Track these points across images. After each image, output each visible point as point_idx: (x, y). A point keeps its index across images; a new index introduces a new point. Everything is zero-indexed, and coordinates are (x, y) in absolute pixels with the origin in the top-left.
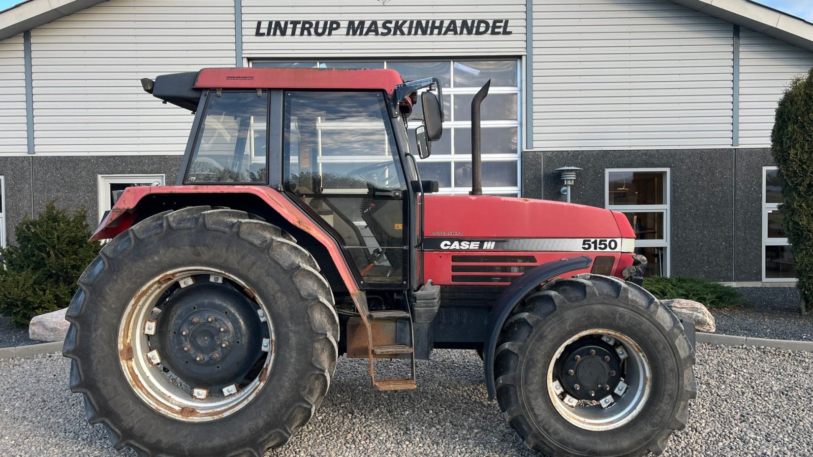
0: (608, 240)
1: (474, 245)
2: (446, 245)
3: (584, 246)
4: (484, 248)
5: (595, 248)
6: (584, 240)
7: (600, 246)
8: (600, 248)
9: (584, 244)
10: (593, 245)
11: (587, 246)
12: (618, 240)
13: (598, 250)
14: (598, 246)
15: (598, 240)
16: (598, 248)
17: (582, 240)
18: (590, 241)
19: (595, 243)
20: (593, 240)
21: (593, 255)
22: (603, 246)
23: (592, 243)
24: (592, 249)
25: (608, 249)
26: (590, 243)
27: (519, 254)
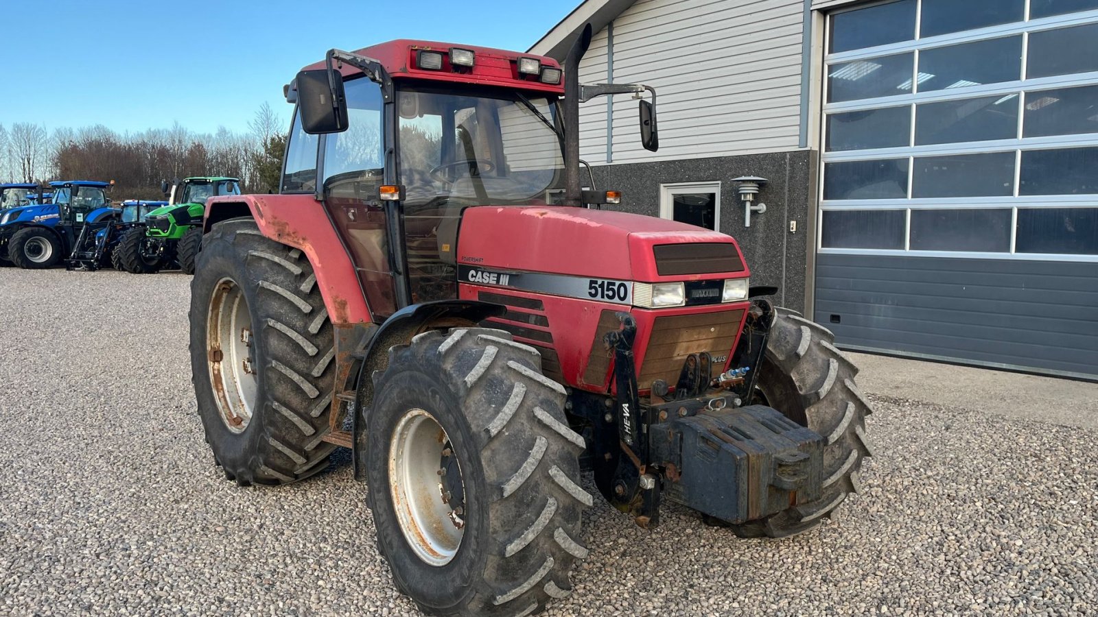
0: (618, 283)
1: (492, 280)
2: (472, 276)
3: (590, 291)
4: (501, 283)
5: (603, 297)
6: (591, 281)
7: (607, 293)
8: (608, 296)
9: (591, 288)
10: (600, 290)
11: (593, 291)
12: (629, 285)
13: (606, 299)
14: (606, 292)
15: (606, 282)
16: (605, 297)
17: (588, 280)
18: (596, 283)
19: (602, 286)
20: (600, 282)
21: (599, 305)
22: (610, 293)
23: (600, 286)
24: (599, 297)
25: (616, 300)
26: (597, 286)
27: (529, 296)
